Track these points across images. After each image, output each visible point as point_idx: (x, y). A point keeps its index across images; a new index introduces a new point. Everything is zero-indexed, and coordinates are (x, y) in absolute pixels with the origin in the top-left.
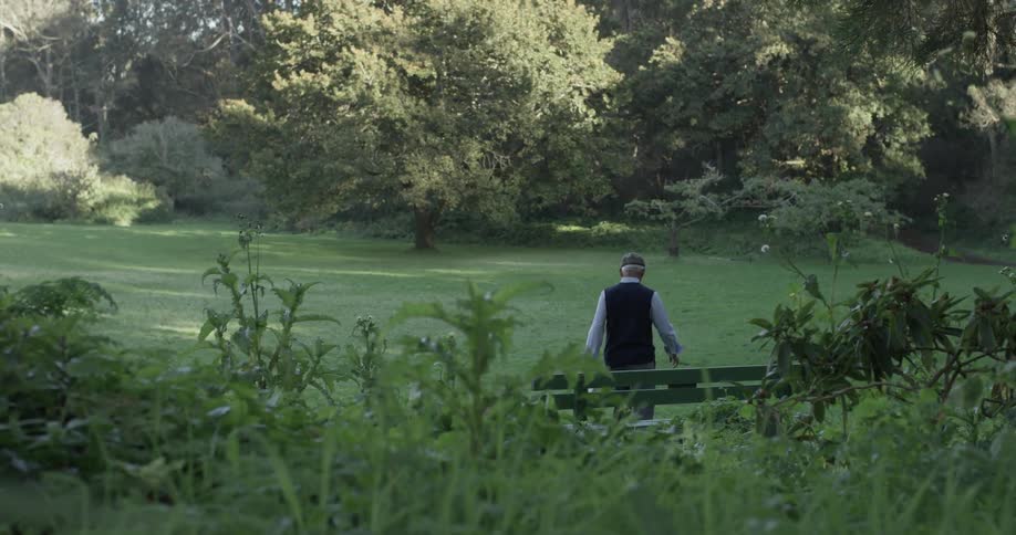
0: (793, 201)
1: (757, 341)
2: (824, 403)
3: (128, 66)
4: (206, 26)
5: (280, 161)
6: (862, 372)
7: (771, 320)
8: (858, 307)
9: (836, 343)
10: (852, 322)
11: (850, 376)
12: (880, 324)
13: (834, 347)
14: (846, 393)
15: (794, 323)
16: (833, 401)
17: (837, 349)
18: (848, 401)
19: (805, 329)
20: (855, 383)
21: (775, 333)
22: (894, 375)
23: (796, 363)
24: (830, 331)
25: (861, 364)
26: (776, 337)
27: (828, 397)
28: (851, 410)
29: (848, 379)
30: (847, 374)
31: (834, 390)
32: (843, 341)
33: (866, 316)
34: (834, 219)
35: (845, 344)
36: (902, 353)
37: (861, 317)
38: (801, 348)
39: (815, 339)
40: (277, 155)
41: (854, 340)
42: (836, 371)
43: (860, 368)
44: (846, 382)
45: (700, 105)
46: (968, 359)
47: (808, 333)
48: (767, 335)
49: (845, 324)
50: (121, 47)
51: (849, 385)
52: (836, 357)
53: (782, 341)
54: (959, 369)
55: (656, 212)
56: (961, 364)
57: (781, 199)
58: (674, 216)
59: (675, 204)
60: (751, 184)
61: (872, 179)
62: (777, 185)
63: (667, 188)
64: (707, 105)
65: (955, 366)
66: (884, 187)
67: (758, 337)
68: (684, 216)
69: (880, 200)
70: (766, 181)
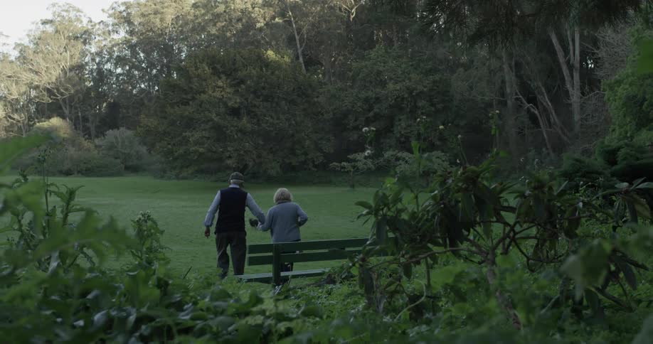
0: (406, 162)
1: (362, 217)
2: (412, 264)
3: (105, 105)
4: (140, 87)
5: (170, 146)
6: (440, 241)
7: (372, 203)
8: (436, 192)
9: (421, 219)
10: (432, 202)
11: (432, 243)
12: (453, 203)
13: (418, 223)
14: (428, 256)
15: (388, 204)
16: (418, 263)
17: (420, 224)
18: (430, 261)
19: (397, 209)
20: (436, 249)
21: (374, 211)
22: (465, 242)
23: (391, 235)
24: (416, 210)
25: (439, 235)
26: (376, 215)
27: (414, 260)
28: (432, 268)
29: (429, 245)
30: (429, 242)
31: (419, 254)
32: (425, 218)
33: (442, 198)
34: (426, 169)
35: (427, 220)
36: (470, 225)
37: (439, 198)
38: (394, 223)
39: (405, 216)
40: (169, 144)
41: (434, 215)
42: (421, 240)
43: (439, 237)
44: (429, 248)
45: (364, 119)
46: (521, 229)
47: (400, 211)
48: (368, 213)
49: (427, 203)
50: (101, 97)
51: (431, 250)
52: (419, 230)
53: (380, 218)
54: (514, 237)
55: (344, 168)
56: (515, 233)
57: (401, 161)
58: (352, 170)
59: (353, 164)
60: (388, 154)
61: (443, 151)
62: (399, 155)
63: (349, 156)
64: (367, 118)
65: (512, 234)
66: (448, 155)
67: (362, 215)
68: (356, 169)
69: (447, 161)
70: (394, 153)
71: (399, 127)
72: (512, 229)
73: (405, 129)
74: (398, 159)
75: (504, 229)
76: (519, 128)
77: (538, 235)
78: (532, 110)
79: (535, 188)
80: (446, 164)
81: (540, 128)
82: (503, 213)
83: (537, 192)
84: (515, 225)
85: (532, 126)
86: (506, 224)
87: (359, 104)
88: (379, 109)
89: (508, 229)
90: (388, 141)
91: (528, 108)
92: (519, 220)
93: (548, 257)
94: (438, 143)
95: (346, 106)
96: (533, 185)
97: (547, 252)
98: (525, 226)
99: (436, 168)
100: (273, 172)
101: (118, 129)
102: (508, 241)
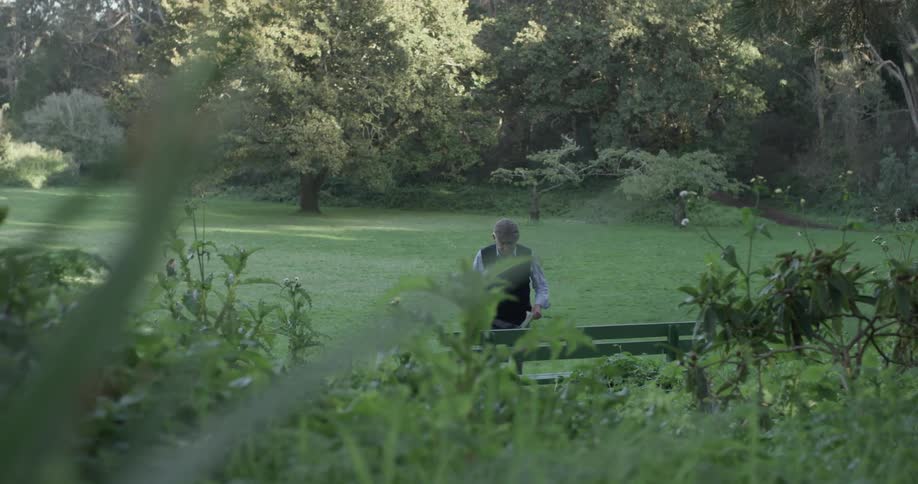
0: (643, 170)
1: (685, 306)
3: (37, 43)
4: (108, 7)
6: (781, 336)
7: (697, 288)
8: (776, 276)
9: (755, 309)
10: (774, 289)
11: (767, 340)
13: (752, 312)
15: (718, 290)
19: (729, 297)
20: (774, 347)
21: (700, 299)
22: (813, 339)
26: (702, 304)
29: (766, 343)
30: (765, 338)
33: (786, 285)
36: (820, 319)
37: (782, 285)
38: (725, 314)
39: (737, 306)
41: (777, 306)
42: (755, 335)
44: (765, 346)
45: (559, 82)
47: (731, 300)
48: (693, 302)
49: (765, 291)
50: (31, 26)
51: (767, 348)
53: (707, 307)
54: (872, 333)
55: (519, 179)
56: (874, 330)
57: (632, 168)
58: (535, 183)
59: (536, 172)
60: (605, 154)
61: (714, 150)
62: (629, 155)
63: (529, 157)
64: (565, 82)
65: (870, 331)
66: (725, 158)
67: (685, 303)
68: (544, 183)
69: (721, 169)
70: (619, 152)
71: (629, 102)
72: (871, 325)
73: (641, 104)
74: (626, 164)
75: (860, 325)
76: (865, 108)
77: (901, 331)
78: (892, 72)
79: (899, 279)
80: (720, 176)
81: (907, 108)
82: (859, 305)
83: (901, 283)
84: (874, 321)
85: (890, 103)
86: (862, 318)
87: (551, 53)
88: (589, 62)
89: (865, 324)
90: (607, 126)
91: (883, 68)
92: (879, 315)
93: (912, 359)
94: (705, 133)
95: (526, 56)
96: (897, 275)
97: (911, 352)
98: (887, 321)
99: (701, 183)
100: (378, 185)
101: (69, 93)
102: (864, 338)
